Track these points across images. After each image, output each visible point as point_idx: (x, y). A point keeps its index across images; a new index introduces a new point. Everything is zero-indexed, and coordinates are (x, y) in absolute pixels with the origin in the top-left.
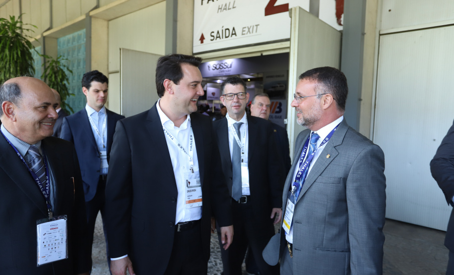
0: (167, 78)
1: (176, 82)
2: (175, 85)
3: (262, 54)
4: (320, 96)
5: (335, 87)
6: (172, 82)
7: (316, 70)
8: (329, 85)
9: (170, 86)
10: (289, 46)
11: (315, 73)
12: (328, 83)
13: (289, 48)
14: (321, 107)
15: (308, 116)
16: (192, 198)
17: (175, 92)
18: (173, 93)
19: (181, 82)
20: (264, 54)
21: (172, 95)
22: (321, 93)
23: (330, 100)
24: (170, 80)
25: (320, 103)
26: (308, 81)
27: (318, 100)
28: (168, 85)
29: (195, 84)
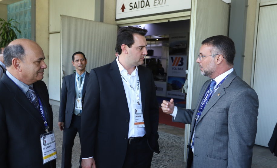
0: (124, 44)
1: (130, 45)
2: (128, 48)
3: (169, 21)
4: (214, 56)
5: (225, 49)
6: (127, 46)
7: (212, 38)
8: (220, 48)
9: (125, 48)
10: (190, 15)
11: (211, 40)
12: (220, 46)
13: (190, 16)
14: (215, 63)
15: (206, 70)
16: (138, 121)
17: (128, 53)
18: (127, 53)
19: (133, 46)
20: (171, 20)
21: (126, 55)
22: (215, 54)
23: (221, 59)
24: (126, 45)
25: (214, 61)
26: (207, 45)
27: (213, 59)
28: (124, 48)
29: (142, 47)
